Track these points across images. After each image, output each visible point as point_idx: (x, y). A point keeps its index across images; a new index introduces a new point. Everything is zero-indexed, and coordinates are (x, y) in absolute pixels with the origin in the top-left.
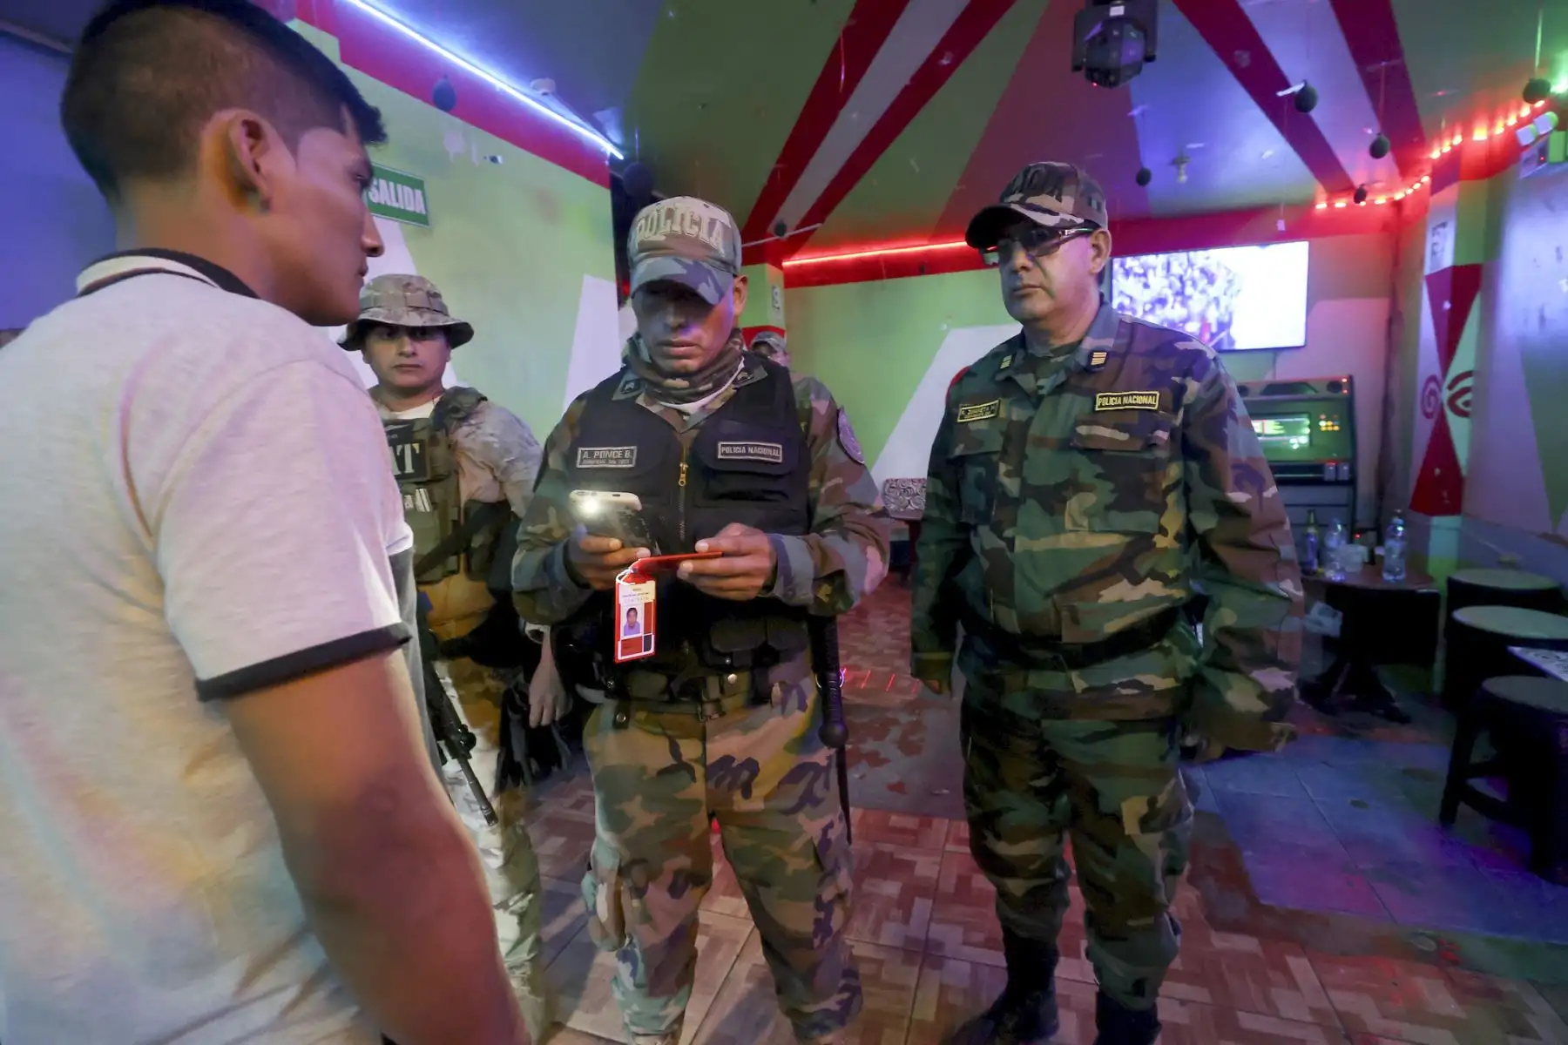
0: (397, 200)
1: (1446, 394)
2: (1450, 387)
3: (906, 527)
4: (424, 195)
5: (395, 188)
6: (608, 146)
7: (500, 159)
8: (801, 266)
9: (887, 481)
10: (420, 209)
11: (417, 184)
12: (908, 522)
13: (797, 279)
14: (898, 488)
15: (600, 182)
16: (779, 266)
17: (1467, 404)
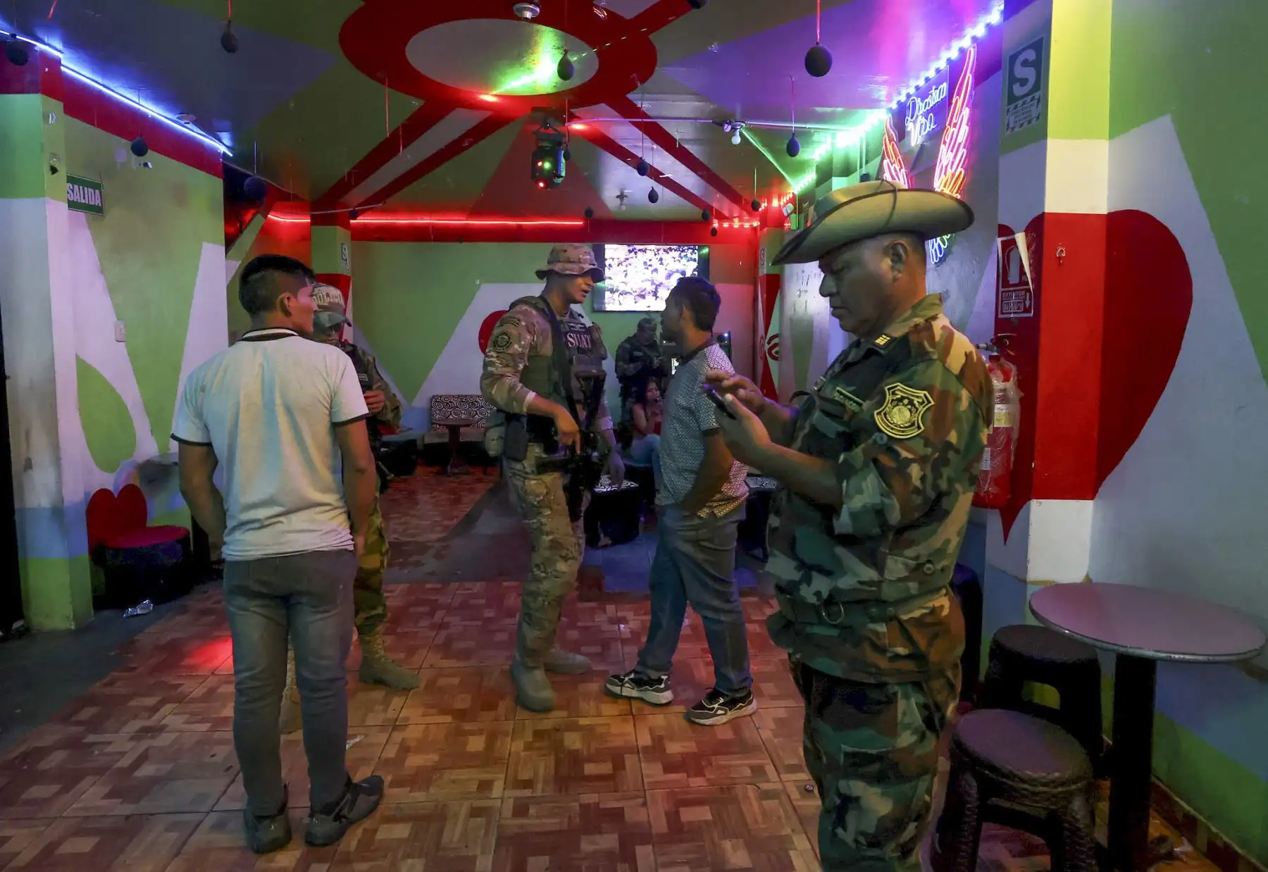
0: (84, 198)
1: (767, 347)
2: (769, 343)
3: (446, 431)
4: (100, 193)
5: (83, 189)
6: (221, 145)
7: (149, 164)
8: (365, 225)
9: (433, 397)
10: (98, 202)
11: (96, 186)
12: (448, 426)
13: (363, 234)
14: (442, 402)
15: (216, 174)
16: (347, 226)
17: (777, 353)
